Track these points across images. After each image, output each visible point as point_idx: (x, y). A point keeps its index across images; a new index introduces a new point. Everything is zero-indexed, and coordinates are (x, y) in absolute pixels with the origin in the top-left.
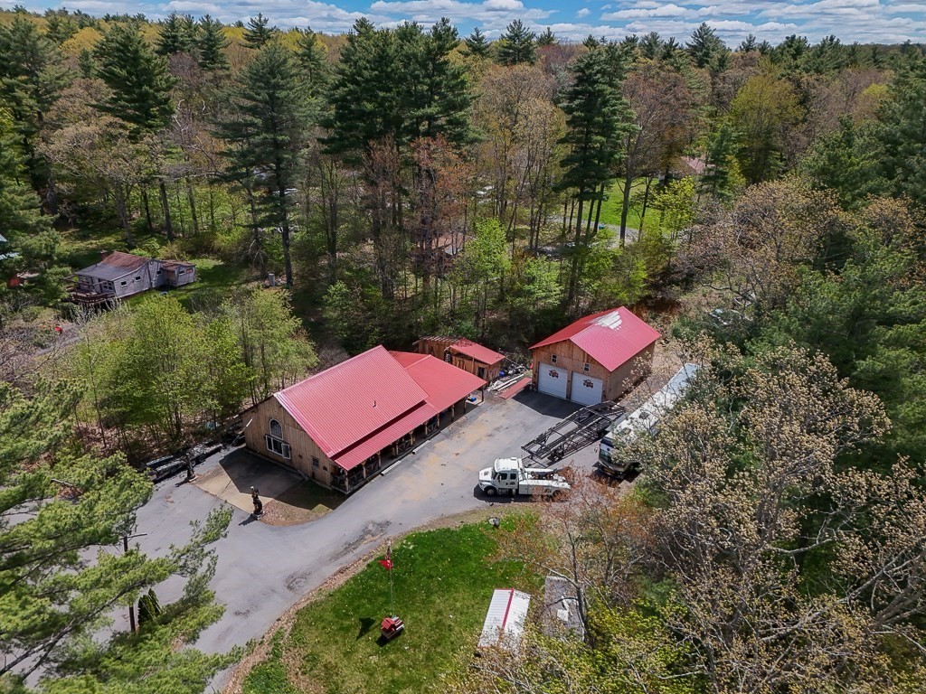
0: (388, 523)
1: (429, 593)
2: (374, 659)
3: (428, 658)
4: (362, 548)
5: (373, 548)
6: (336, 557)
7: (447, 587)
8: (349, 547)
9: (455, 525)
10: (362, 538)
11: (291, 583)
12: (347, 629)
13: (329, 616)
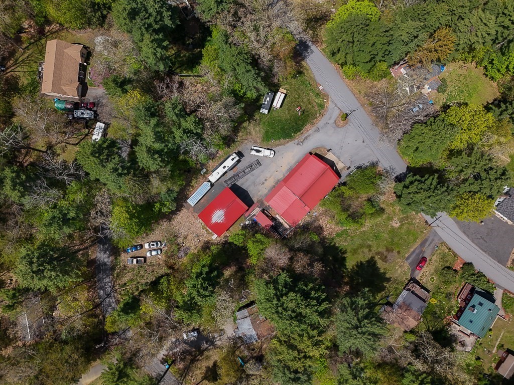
0: (297, 145)
1: (290, 119)
2: (302, 104)
3: (292, 103)
4: (303, 138)
5: (300, 137)
6: (309, 136)
7: (286, 120)
8: (306, 138)
9: (282, 141)
10: (303, 140)
11: (318, 130)
12: (307, 112)
13: (310, 115)
